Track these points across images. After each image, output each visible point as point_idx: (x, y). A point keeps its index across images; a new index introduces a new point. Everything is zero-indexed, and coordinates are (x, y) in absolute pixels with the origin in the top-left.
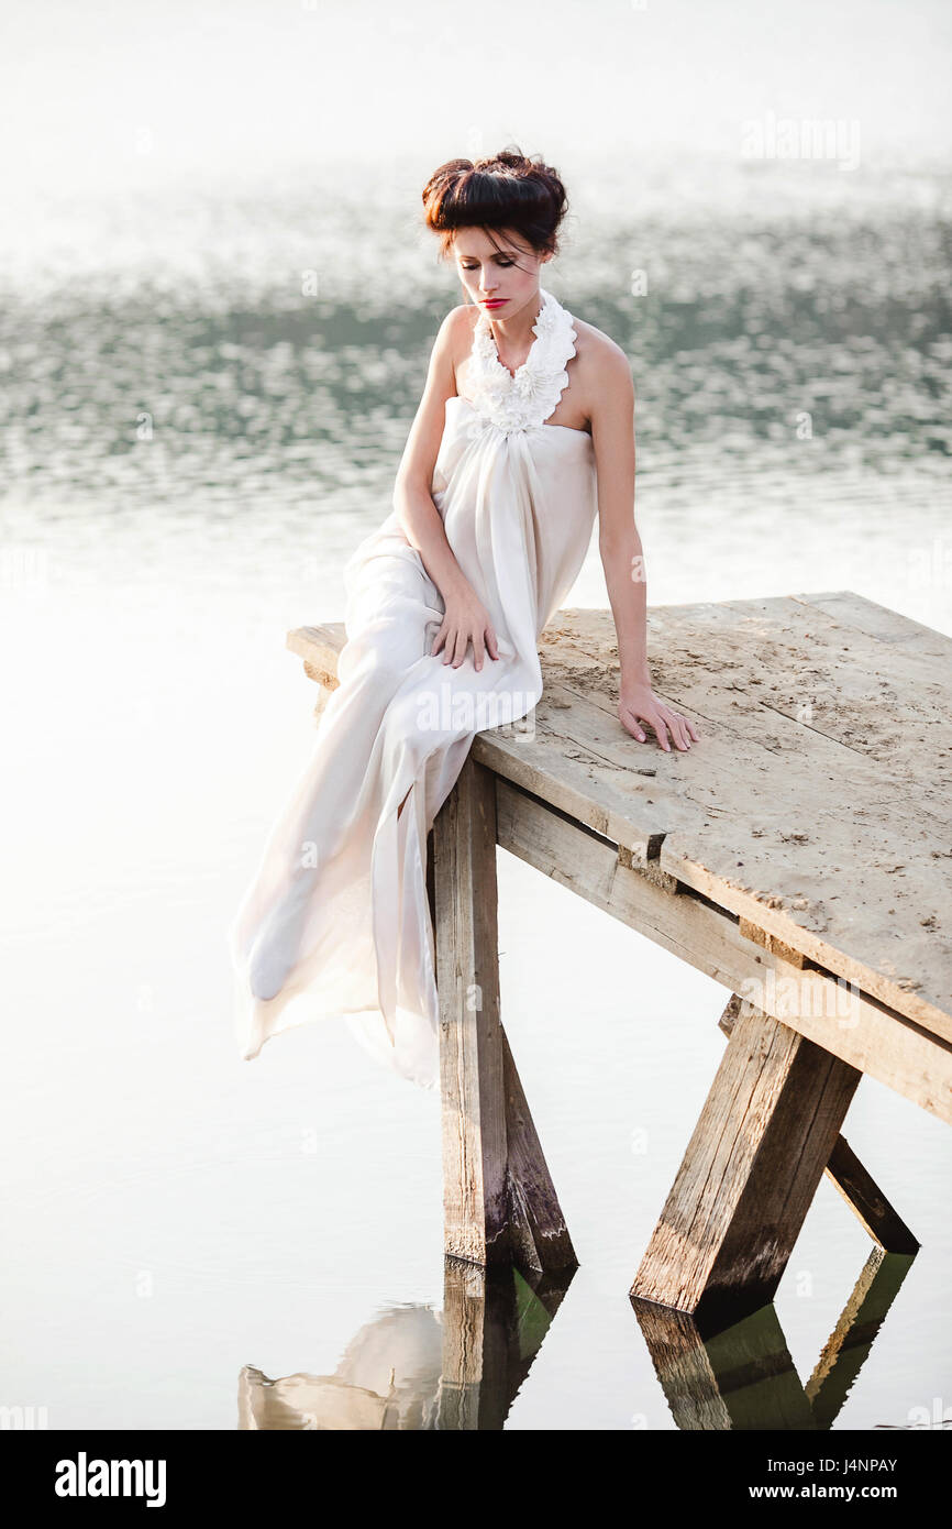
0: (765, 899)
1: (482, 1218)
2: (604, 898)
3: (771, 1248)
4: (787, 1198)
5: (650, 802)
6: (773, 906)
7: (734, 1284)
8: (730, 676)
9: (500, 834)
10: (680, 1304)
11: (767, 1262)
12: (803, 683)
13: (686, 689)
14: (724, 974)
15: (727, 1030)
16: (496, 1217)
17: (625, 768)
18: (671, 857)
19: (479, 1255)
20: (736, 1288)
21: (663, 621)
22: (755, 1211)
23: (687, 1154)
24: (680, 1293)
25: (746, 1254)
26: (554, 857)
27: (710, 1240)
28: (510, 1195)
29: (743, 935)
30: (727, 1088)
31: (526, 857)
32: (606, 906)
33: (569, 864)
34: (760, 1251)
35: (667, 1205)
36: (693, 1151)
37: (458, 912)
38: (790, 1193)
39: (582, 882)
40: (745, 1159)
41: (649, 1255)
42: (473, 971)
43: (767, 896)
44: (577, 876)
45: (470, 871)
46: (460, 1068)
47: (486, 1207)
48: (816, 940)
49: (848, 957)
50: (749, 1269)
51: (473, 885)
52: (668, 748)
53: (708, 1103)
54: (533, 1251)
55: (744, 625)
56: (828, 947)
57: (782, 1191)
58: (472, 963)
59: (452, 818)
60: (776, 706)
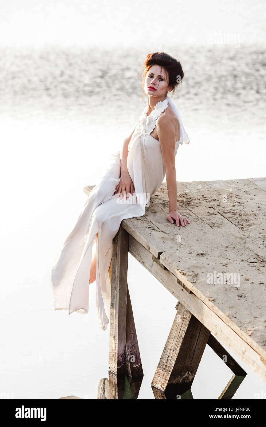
0: (182, 272)
1: (117, 361)
2: (150, 269)
3: (188, 373)
4: (192, 359)
5: (164, 242)
6: (183, 275)
7: (177, 384)
8: (212, 203)
9: (130, 249)
10: (162, 389)
11: (187, 377)
12: (233, 206)
13: (196, 207)
14: (175, 293)
15: (177, 309)
16: (121, 360)
17: (162, 231)
18: (162, 259)
19: (115, 371)
20: (178, 384)
21: (202, 186)
22: (182, 362)
23: (166, 345)
24: (162, 385)
25: (180, 375)
26: (140, 257)
27: (169, 371)
28: (126, 354)
29: (177, 282)
30: (175, 326)
31: (135, 256)
32: (151, 271)
33: (143, 259)
34: (185, 374)
35: (161, 360)
36: (167, 344)
37: (116, 272)
38: (193, 358)
39: (146, 264)
40: (178, 347)
41: (156, 374)
42: (118, 289)
43: (183, 272)
44: (145, 262)
45: (119, 260)
46: (114, 317)
47: (118, 357)
48: (192, 285)
49: (199, 291)
50: (181, 379)
51: (120, 264)
52: (179, 225)
53: (171, 331)
54: (130, 371)
55: (227, 188)
56: (194, 288)
57: (190, 357)
58: (118, 287)
59: (117, 244)
60: (221, 213)
